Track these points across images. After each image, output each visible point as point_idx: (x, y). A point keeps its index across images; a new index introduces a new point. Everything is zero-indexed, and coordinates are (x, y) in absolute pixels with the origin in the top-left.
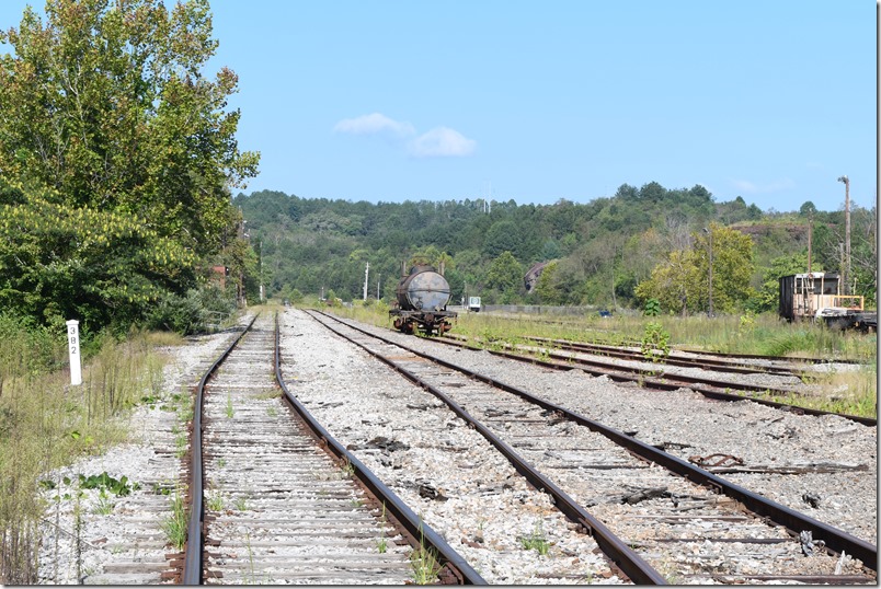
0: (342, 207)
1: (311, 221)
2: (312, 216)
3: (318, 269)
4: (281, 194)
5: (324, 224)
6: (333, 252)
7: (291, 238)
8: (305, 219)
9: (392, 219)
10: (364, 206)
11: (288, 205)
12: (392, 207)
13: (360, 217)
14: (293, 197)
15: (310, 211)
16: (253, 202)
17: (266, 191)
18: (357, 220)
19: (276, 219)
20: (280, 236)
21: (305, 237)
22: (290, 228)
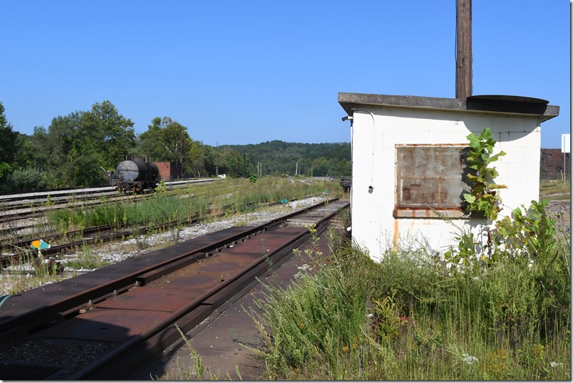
0: (300, 145)
1: (289, 150)
2: (290, 148)
3: (288, 165)
4: (281, 141)
5: (293, 151)
6: (293, 159)
7: (281, 155)
8: (287, 149)
9: (316, 149)
10: (307, 145)
11: (282, 145)
13: (306, 148)
15: (289, 146)
18: (304, 149)
19: (278, 149)
20: (277, 154)
21: (286, 155)
22: (282, 152)
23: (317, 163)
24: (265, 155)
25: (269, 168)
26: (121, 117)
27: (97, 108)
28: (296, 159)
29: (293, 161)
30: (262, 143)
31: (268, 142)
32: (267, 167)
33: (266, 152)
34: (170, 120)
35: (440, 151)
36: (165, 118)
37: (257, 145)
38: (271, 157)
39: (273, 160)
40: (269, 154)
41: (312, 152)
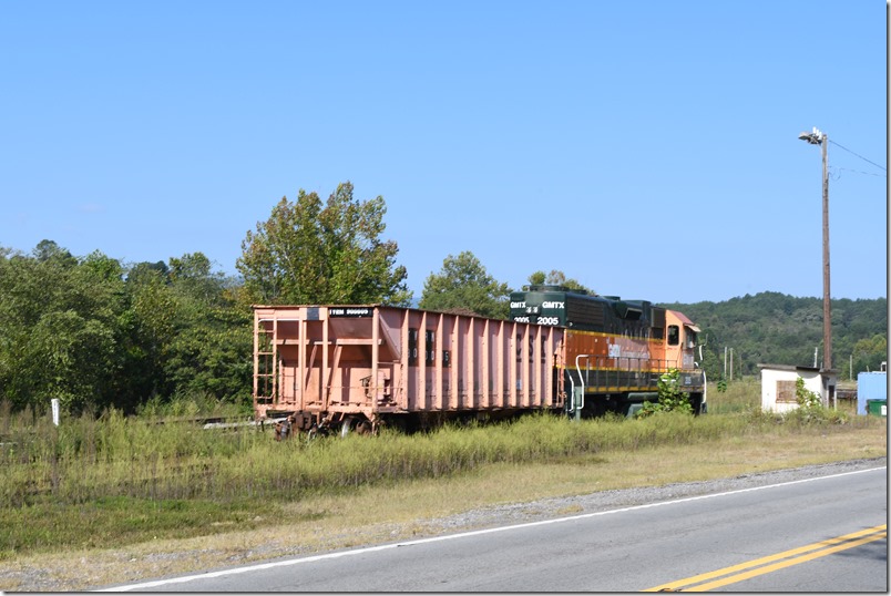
1: (800, 314)
2: (801, 311)
3: (796, 352)
4: (779, 294)
5: (810, 317)
6: (810, 338)
7: (780, 329)
8: (796, 313)
9: (867, 313)
11: (783, 303)
12: (867, 303)
13: (841, 311)
14: (789, 296)
15: (801, 307)
16: (755, 301)
17: (767, 293)
18: (838, 313)
19: (771, 313)
20: (772, 326)
21: (792, 327)
22: (782, 321)
23: (865, 348)
24: (741, 328)
25: (751, 358)
26: (489, 279)
27: (451, 264)
28: (815, 338)
29: (810, 342)
30: (735, 301)
31: (748, 297)
32: (745, 357)
33: (744, 320)
34: (563, 277)
35: (789, 383)
36: (553, 273)
37: (723, 304)
38: (756, 331)
39: (761, 339)
40: (751, 325)
41: (856, 321)
